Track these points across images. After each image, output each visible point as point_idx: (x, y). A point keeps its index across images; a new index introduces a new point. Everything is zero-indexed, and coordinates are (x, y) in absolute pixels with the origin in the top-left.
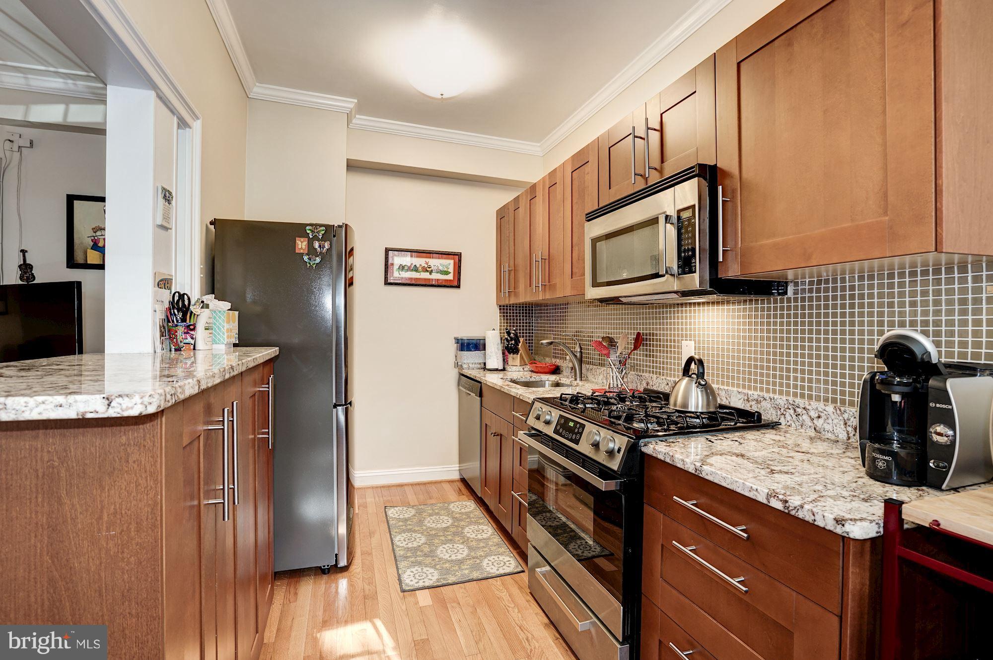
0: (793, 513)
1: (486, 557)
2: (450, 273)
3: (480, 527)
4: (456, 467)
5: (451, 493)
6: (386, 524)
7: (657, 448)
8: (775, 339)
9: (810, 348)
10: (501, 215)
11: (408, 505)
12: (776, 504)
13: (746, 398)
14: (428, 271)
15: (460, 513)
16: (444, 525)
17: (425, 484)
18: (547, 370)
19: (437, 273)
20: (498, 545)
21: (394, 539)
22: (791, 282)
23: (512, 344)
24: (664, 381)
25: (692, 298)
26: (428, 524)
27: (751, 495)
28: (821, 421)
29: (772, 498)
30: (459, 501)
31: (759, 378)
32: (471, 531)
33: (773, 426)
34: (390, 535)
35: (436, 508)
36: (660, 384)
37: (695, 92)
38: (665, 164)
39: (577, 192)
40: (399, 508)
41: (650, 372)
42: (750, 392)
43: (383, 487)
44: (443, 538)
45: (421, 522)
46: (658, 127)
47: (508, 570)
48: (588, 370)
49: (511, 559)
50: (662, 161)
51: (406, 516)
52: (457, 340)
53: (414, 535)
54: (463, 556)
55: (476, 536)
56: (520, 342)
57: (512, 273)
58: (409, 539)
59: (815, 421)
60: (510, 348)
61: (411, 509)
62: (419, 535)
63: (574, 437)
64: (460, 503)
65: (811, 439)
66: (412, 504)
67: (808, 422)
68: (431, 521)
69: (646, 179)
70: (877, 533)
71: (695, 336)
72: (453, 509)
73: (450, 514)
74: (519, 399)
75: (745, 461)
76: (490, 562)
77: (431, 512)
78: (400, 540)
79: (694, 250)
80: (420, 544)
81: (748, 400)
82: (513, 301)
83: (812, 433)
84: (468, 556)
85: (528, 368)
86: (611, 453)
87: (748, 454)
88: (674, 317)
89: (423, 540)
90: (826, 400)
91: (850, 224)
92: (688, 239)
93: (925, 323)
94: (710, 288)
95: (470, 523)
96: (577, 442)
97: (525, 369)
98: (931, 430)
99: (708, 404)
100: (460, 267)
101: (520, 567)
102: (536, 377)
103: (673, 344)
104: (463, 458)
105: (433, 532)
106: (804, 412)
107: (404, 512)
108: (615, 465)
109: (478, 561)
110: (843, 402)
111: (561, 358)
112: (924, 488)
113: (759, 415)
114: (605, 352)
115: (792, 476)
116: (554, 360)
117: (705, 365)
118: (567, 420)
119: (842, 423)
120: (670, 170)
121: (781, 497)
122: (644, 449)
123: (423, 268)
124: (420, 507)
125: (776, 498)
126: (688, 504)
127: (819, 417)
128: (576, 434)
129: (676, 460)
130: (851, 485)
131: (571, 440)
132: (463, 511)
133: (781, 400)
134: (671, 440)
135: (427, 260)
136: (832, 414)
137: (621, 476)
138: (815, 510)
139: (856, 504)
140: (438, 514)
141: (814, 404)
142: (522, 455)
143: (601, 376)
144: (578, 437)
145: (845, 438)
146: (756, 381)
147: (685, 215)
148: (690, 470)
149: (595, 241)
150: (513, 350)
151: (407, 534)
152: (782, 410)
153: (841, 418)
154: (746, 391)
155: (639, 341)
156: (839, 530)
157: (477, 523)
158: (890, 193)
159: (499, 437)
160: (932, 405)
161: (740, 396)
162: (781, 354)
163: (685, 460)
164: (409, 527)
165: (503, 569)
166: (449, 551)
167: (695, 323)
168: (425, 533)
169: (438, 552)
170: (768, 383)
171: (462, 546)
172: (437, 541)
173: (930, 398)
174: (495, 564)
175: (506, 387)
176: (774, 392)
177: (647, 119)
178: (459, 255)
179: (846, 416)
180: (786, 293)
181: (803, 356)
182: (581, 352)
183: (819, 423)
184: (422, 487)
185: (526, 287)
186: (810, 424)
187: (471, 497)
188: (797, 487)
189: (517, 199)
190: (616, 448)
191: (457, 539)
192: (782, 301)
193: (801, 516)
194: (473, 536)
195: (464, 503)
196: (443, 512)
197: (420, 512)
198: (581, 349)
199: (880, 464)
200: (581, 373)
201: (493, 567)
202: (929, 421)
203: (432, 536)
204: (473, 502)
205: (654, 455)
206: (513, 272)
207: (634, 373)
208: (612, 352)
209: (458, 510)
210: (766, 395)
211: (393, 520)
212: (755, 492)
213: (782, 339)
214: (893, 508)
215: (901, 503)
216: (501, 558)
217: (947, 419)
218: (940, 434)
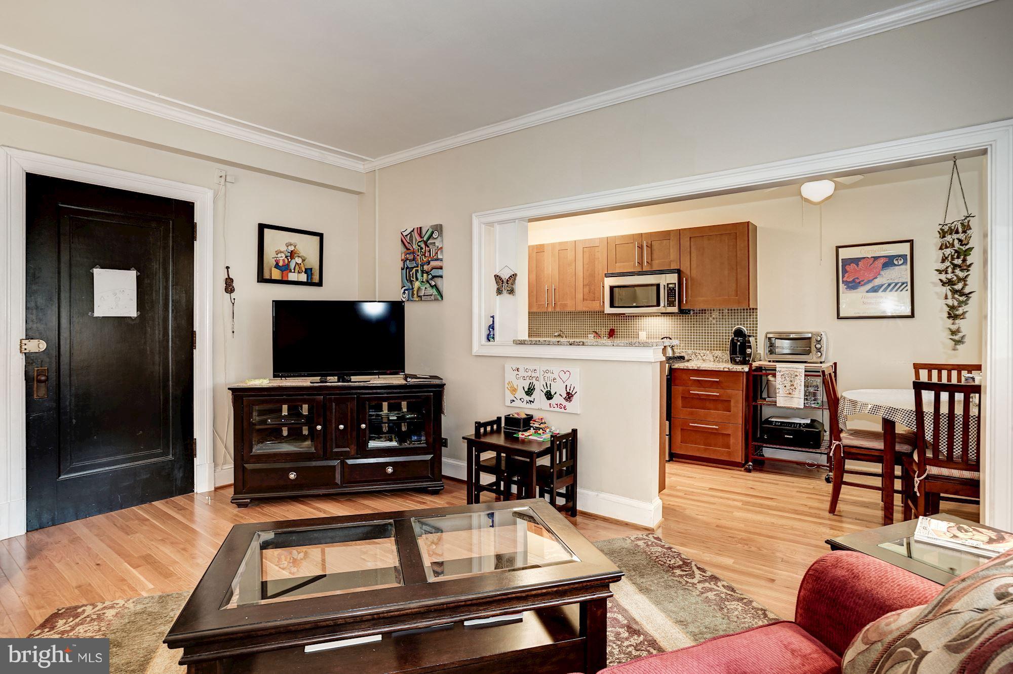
0: (731, 370)
8: (685, 330)
28: (705, 357)
37: (670, 239)
38: (654, 264)
46: (650, 246)
50: (652, 260)
69: (642, 265)
71: (646, 329)
91: (727, 297)
94: (678, 312)
120: (655, 268)
129: (689, 367)
133: (690, 352)
141: (702, 351)
147: (671, 286)
148: (695, 369)
149: (612, 288)
156: (743, 370)
173: (746, 343)
179: (713, 354)
183: (704, 358)
193: (733, 371)
202: (746, 348)
217: (750, 347)
218: (748, 351)
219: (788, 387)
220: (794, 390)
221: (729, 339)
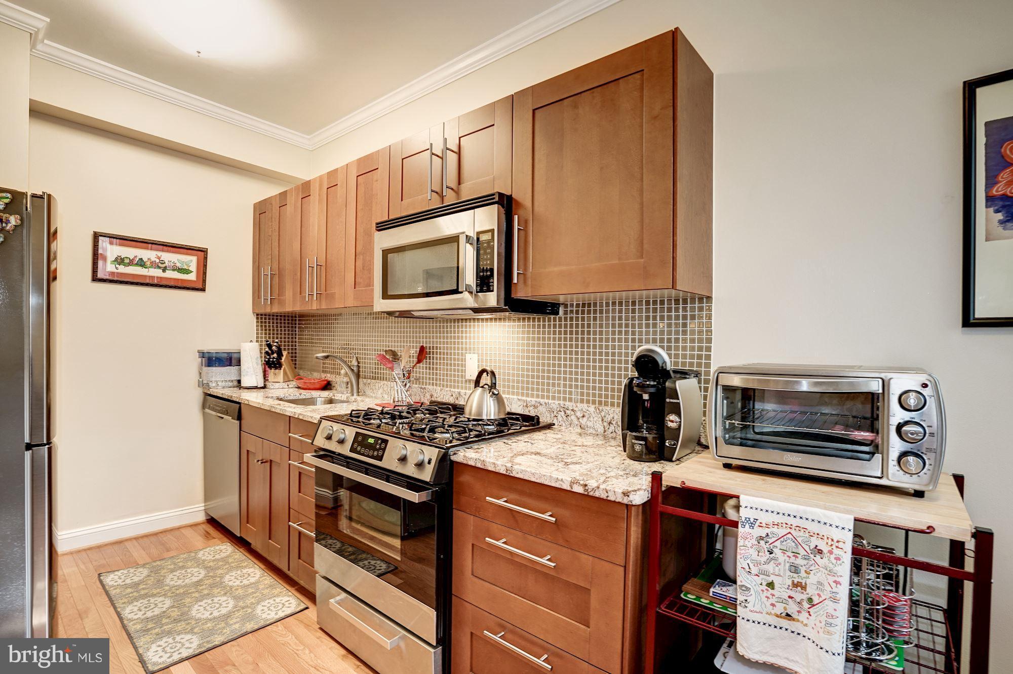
0: (591, 494)
1: (258, 603)
2: (192, 272)
3: (245, 571)
4: (201, 506)
5: (196, 539)
6: (105, 596)
7: (466, 455)
8: (549, 352)
9: (577, 360)
10: (261, 210)
11: (137, 565)
12: (578, 489)
13: (525, 404)
14: (160, 268)
15: (214, 561)
16: (195, 579)
17: (156, 534)
18: (318, 386)
19: (174, 270)
20: (270, 586)
21: (122, 612)
22: (562, 304)
23: (274, 358)
24: (449, 392)
25: (485, 314)
26: (172, 583)
27: (557, 485)
28: (585, 419)
29: (575, 485)
30: (209, 546)
31: (535, 386)
32: (233, 578)
33: (549, 426)
34: (115, 608)
35: (179, 560)
36: (445, 395)
37: (494, 125)
38: (462, 186)
39: (364, 199)
40: (122, 571)
41: (433, 385)
42: (529, 399)
43: (90, 549)
44: (197, 595)
45: (160, 583)
46: (456, 149)
47: (289, 611)
48: (365, 384)
49: (290, 598)
50: (459, 183)
51: (136, 579)
52: (202, 354)
53: (152, 600)
54: (228, 609)
55: (241, 582)
56: (283, 356)
57: (276, 279)
58: (146, 607)
59: (580, 420)
60: (272, 363)
61: (141, 569)
62: (161, 599)
63: (376, 453)
64: (212, 549)
65: (580, 434)
66: (141, 562)
67: (575, 421)
68: (176, 578)
69: (442, 198)
70: (648, 497)
72: (203, 558)
73: (200, 564)
74: (298, 419)
75: (544, 458)
76: (265, 608)
77: (172, 567)
78: (129, 612)
79: (492, 270)
80: (164, 609)
81: (527, 406)
82: (276, 309)
83: (579, 430)
84: (235, 607)
85: (294, 383)
86: (420, 465)
87: (542, 452)
88: (458, 331)
89: (168, 603)
90: (588, 402)
91: (618, 262)
92: (486, 260)
93: (662, 340)
94: (505, 306)
95: (231, 569)
96: (380, 458)
97: (290, 386)
98: (667, 419)
99: (499, 412)
100: (205, 266)
101: (302, 604)
102: (306, 394)
103: (456, 357)
104: (209, 493)
105: (181, 591)
106: (572, 413)
107: (131, 575)
108: (427, 475)
109: (250, 610)
110: (600, 403)
111: (332, 373)
112: (662, 461)
113: (538, 418)
114: (390, 365)
115: (581, 465)
116: (323, 376)
117: (497, 377)
118: (366, 437)
119: (600, 420)
120: (467, 194)
121: (582, 482)
122: (453, 458)
123: (152, 263)
124: (155, 564)
125: (578, 484)
126: (500, 502)
127: (583, 416)
128: (378, 450)
129: (488, 464)
130: (621, 466)
131: (372, 457)
132: (217, 557)
133: (554, 404)
134: (476, 447)
135: (159, 254)
136: (593, 413)
137: (435, 485)
138: (608, 488)
139: (631, 479)
140: (183, 567)
141: (579, 406)
142: (302, 480)
143: (381, 390)
144: (380, 453)
145: (602, 432)
146: (533, 389)
147: (484, 238)
148: (501, 472)
149: (386, 253)
150: (275, 365)
151: (141, 601)
152: (555, 413)
153: (599, 416)
154: (524, 398)
155: (423, 353)
156: (625, 501)
157: (238, 567)
158: (645, 242)
159: (268, 464)
160: (668, 400)
161: (520, 403)
162: (554, 365)
163: (496, 462)
164: (143, 592)
165: (283, 611)
166: (208, 608)
167: (478, 337)
168: (169, 594)
169: (194, 613)
170: (543, 390)
171: (225, 598)
172: (189, 600)
173: (667, 396)
174: (272, 608)
175: (278, 407)
176: (548, 398)
177: (445, 140)
178: (204, 251)
179: (603, 414)
180: (557, 313)
181: (571, 366)
182: (359, 367)
183: (583, 421)
184: (153, 539)
185: (294, 295)
186: (577, 423)
187: (226, 539)
188: (589, 473)
189: (283, 195)
190: (426, 460)
191: (216, 591)
192: (555, 320)
193: (597, 496)
194: (238, 583)
195: (217, 548)
196: (189, 564)
197: (155, 571)
198: (359, 363)
199: (638, 447)
200: (358, 388)
201: (269, 612)
202: (666, 413)
203: (180, 597)
204: (229, 544)
205: (465, 462)
206: (277, 277)
207: (417, 386)
208: (395, 366)
209: (210, 557)
210: (542, 401)
211: (114, 589)
212: (560, 482)
213: (554, 352)
214: (657, 477)
215: (661, 473)
216: (278, 600)
217: (676, 410)
218: (672, 421)
219: (781, 591)
220: (806, 605)
221: (620, 383)
